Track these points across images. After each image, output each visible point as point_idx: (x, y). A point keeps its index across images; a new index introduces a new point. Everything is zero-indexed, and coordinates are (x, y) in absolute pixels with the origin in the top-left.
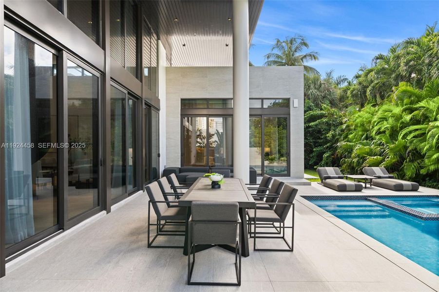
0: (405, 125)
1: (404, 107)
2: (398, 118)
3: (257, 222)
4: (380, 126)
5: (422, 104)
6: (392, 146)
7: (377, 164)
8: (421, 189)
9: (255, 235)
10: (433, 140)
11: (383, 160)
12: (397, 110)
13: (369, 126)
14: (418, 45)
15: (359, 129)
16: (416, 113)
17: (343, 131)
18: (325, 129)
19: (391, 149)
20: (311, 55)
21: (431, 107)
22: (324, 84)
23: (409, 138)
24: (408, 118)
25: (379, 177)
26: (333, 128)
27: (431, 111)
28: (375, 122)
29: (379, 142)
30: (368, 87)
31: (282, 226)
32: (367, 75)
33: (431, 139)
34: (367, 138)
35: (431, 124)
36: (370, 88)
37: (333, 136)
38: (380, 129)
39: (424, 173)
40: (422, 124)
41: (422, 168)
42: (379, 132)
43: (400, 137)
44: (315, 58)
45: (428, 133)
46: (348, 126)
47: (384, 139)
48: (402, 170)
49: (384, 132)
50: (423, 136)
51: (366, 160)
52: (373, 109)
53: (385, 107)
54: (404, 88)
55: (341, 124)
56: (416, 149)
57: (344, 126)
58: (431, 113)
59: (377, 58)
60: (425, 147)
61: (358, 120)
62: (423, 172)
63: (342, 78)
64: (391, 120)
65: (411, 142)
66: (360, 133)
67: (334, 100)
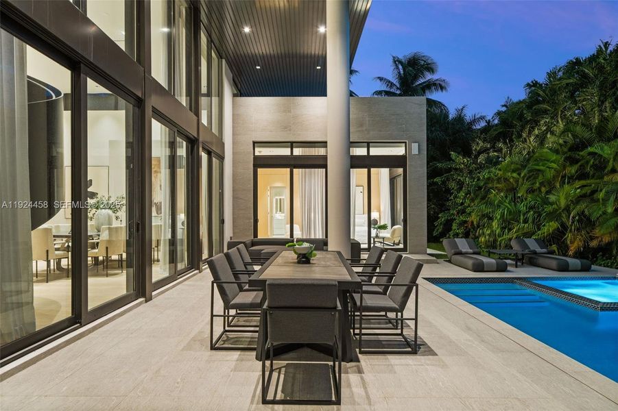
3: (363, 314)
5: (592, 149)
9: (361, 331)
13: (517, 182)
20: (436, 84)
21: (605, 154)
24: (572, 169)
27: (606, 161)
31: (399, 317)
34: (513, 199)
39: (595, 246)
40: (592, 179)
41: (592, 238)
44: (441, 89)
45: (601, 190)
48: (565, 242)
49: (539, 189)
56: (583, 213)
63: (478, 116)
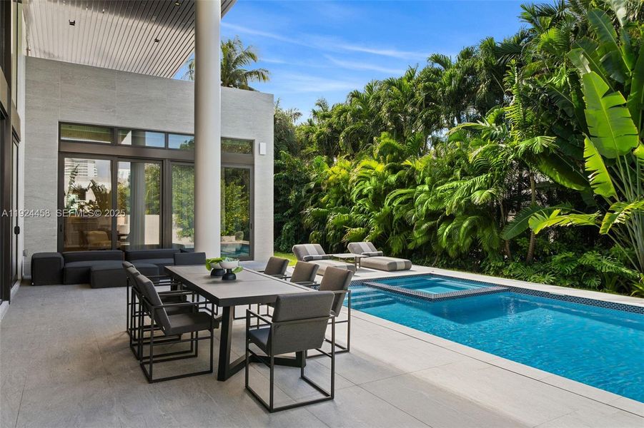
0: (390, 188)
1: (388, 164)
2: (381, 178)
4: (361, 187)
5: (408, 162)
6: (377, 214)
7: (360, 238)
8: (414, 267)
10: (422, 207)
11: (367, 233)
12: (380, 168)
13: (347, 187)
14: (400, 88)
15: (333, 190)
16: (400, 173)
17: (309, 191)
18: (284, 189)
19: (376, 218)
20: (258, 73)
21: (417, 168)
22: (280, 119)
23: (395, 204)
24: (393, 179)
25: (369, 255)
26: (295, 186)
27: (418, 173)
28: (353, 181)
29: (361, 209)
30: (339, 132)
32: (339, 115)
33: (419, 207)
34: (344, 203)
35: (419, 188)
36: (343, 134)
37: (298, 198)
38: (361, 191)
39: (412, 248)
40: (408, 188)
41: (409, 242)
42: (360, 196)
43: (386, 203)
44: (264, 78)
45: (416, 198)
46: (317, 185)
47: (367, 206)
48: (387, 245)
49: (366, 196)
50: (409, 202)
51: (346, 233)
52: (348, 163)
53: (364, 162)
54: (387, 140)
55: (308, 181)
56: (402, 218)
57: (312, 185)
58: (417, 174)
59: (353, 96)
60: (412, 216)
61: (331, 178)
62: (411, 246)
63: (294, 112)
64: (373, 180)
65: (398, 209)
66: (335, 195)
67: (292, 146)
